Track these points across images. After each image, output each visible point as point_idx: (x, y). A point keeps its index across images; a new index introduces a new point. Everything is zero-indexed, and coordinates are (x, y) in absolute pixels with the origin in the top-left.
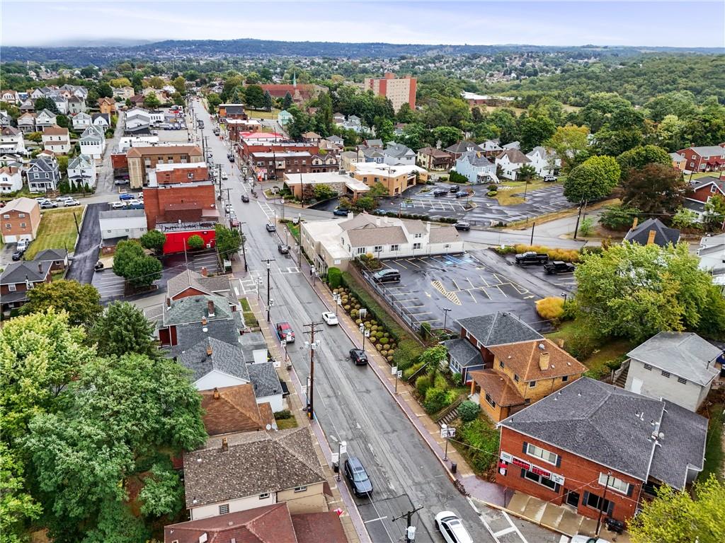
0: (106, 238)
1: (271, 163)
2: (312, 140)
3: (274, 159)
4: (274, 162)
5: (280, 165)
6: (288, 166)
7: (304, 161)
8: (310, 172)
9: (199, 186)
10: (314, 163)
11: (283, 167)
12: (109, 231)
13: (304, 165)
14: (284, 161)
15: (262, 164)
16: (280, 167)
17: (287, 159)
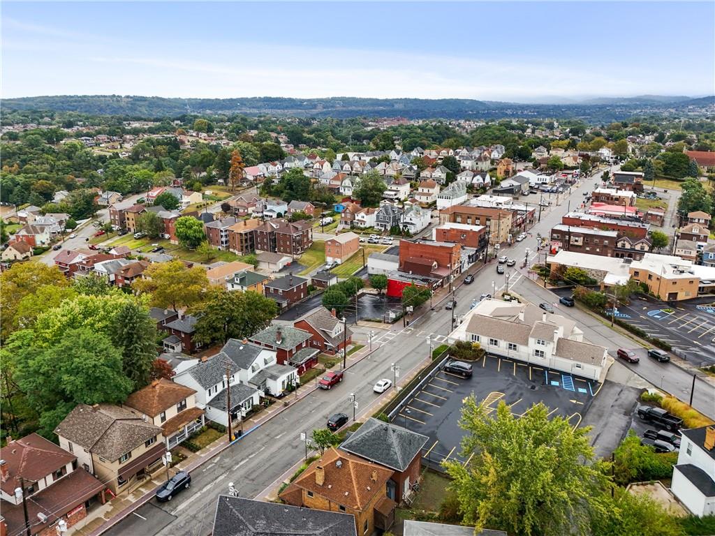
0: (370, 273)
1: (567, 237)
2: (697, 221)
3: (569, 233)
4: (570, 238)
5: (576, 241)
6: (586, 244)
7: (606, 242)
8: (612, 256)
9: (441, 246)
10: (619, 245)
11: (580, 243)
12: (373, 268)
13: (606, 246)
14: (582, 238)
15: (558, 237)
16: (576, 243)
17: (585, 236)
